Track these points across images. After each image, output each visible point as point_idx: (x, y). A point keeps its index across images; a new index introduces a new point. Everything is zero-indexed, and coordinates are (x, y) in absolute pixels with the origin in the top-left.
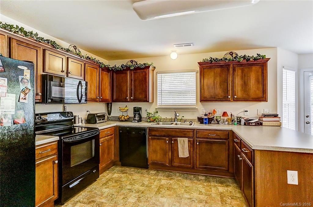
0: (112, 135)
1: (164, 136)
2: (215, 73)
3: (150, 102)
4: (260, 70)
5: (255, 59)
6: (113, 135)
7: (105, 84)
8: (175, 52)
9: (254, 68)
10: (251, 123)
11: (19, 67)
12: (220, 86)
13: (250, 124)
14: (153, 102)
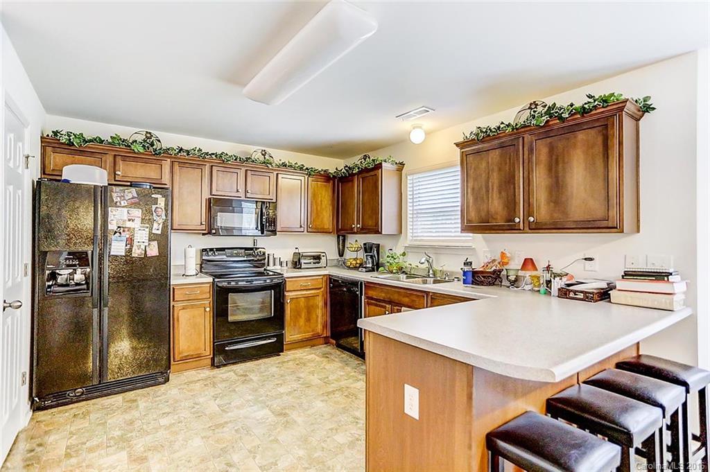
0: (320, 288)
1: (384, 301)
2: (488, 163)
3: (383, 233)
4: (600, 140)
5: (584, 111)
6: (322, 289)
7: (320, 203)
8: (420, 127)
9: (581, 136)
10: (575, 292)
11: (153, 196)
12: (500, 193)
13: (572, 295)
14: (401, 233)
